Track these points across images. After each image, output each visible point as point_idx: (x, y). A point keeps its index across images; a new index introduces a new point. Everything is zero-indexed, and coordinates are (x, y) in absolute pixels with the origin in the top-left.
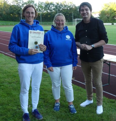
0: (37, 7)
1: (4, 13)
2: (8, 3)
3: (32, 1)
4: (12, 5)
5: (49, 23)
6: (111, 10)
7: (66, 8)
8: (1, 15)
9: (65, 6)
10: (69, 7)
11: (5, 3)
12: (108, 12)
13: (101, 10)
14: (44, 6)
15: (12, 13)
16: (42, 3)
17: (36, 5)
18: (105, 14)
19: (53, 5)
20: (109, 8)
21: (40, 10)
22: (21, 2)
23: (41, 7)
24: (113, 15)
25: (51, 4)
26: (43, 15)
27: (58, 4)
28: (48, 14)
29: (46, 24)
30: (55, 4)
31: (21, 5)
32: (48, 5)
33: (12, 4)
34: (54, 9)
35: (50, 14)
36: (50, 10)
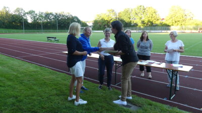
0: (38, 17)
1: (6, 21)
3: (34, 12)
4: (14, 15)
6: (102, 19)
7: (64, 18)
8: (3, 23)
9: (63, 16)
10: (67, 17)
11: (7, 13)
12: (100, 21)
13: (94, 20)
14: (44, 15)
15: (14, 22)
16: (42, 13)
17: (36, 15)
18: (98, 23)
19: (53, 15)
20: (101, 18)
21: (40, 20)
22: (23, 12)
23: (42, 16)
24: (104, 24)
25: (51, 14)
26: (43, 23)
27: (57, 14)
28: (47, 23)
29: (46, 32)
30: (55, 14)
31: (22, 14)
32: (47, 15)
33: (14, 13)
34: (53, 19)
35: (50, 23)
36: (50, 20)
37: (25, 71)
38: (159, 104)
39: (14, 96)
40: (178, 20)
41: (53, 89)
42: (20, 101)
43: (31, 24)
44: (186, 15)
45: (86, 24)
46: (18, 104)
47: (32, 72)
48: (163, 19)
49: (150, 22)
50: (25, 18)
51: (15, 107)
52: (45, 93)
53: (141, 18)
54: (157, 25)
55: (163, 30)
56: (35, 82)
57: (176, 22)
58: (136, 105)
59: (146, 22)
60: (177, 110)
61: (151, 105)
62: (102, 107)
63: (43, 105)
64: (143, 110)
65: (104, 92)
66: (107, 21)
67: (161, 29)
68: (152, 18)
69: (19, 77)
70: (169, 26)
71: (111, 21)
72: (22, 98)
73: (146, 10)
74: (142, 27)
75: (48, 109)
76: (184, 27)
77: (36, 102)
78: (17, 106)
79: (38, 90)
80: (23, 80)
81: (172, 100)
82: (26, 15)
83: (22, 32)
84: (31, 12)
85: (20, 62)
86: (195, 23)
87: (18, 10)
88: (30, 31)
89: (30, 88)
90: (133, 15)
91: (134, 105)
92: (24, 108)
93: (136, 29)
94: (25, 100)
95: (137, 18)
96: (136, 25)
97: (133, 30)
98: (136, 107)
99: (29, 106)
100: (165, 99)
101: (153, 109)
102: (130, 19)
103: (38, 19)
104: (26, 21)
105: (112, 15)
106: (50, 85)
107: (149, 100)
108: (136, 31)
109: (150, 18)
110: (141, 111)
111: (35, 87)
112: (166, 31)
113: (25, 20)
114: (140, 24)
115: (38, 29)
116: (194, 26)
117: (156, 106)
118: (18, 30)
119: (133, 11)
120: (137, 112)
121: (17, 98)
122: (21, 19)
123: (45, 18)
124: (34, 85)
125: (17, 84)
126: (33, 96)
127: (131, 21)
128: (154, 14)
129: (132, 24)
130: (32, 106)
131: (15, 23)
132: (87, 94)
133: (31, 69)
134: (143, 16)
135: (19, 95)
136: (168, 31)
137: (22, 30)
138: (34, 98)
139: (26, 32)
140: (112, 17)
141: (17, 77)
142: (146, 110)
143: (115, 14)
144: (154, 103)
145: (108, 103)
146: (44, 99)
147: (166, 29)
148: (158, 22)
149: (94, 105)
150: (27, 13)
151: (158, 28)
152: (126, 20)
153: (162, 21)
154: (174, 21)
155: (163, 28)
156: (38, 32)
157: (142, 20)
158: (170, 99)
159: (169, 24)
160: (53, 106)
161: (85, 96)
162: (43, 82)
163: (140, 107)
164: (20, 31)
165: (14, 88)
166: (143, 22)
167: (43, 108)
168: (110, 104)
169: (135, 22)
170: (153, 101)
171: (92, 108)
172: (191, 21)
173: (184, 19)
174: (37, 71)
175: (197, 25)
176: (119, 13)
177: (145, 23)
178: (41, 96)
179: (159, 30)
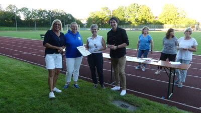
0: (31, 14)
2: (2, 10)
3: (26, 9)
5: (43, 28)
7: (58, 15)
9: (57, 13)
10: (60, 14)
12: (94, 19)
14: (37, 13)
16: (35, 10)
17: (30, 12)
18: (92, 21)
19: (46, 12)
20: (95, 16)
21: (34, 17)
22: (16, 9)
23: (35, 14)
24: (98, 22)
25: (44, 11)
26: (37, 21)
27: (50, 11)
28: (41, 20)
30: (48, 12)
31: (15, 11)
32: (41, 12)
33: (6, 11)
34: (47, 16)
35: (43, 20)
36: (43, 17)
37: (16, 70)
38: (157, 104)
39: (3, 97)
40: (171, 18)
41: (46, 89)
42: (9, 103)
43: (24, 21)
44: (178, 14)
45: (80, 22)
46: (7, 105)
47: (24, 70)
48: (157, 17)
49: (144, 20)
50: (17, 15)
51: (4, 109)
52: (37, 93)
53: (134, 16)
54: (150, 23)
55: (157, 28)
56: (26, 82)
57: (169, 20)
58: (133, 105)
59: (140, 19)
60: (176, 109)
61: (149, 104)
62: (98, 107)
63: (34, 106)
64: (141, 110)
65: (100, 91)
66: (101, 18)
67: (155, 28)
68: (145, 16)
69: (9, 76)
70: (162, 24)
71: (105, 19)
72: (11, 99)
73: (139, 8)
74: (136, 25)
75: (40, 111)
76: (177, 25)
77: (27, 104)
78: (7, 108)
79: (30, 90)
80: (14, 79)
81: (171, 99)
82: (19, 12)
83: (15, 30)
84: (23, 10)
85: (12, 60)
86: (188, 21)
87: (10, 7)
88: (23, 28)
89: (21, 88)
90: (127, 13)
91: (132, 104)
92: (14, 110)
93: (130, 27)
94: (15, 101)
95: (130, 16)
96: (130, 23)
97: (127, 28)
98: (133, 107)
99: (20, 108)
100: (162, 98)
101: (151, 109)
102: (124, 16)
103: (31, 16)
104: (19, 18)
105: (106, 13)
106: (43, 84)
107: (146, 99)
108: (130, 29)
109: (144, 16)
110: (139, 111)
111: (27, 87)
112: (159, 29)
113: (17, 17)
114: (133, 22)
115: (31, 27)
116: (187, 24)
117: (154, 105)
118: (11, 28)
119: (127, 9)
120: (135, 112)
121: (6, 99)
122: (14, 17)
123: (38, 15)
124: (26, 84)
125: (7, 84)
126: (24, 96)
127: (125, 19)
128: (148, 12)
129: (126, 22)
130: (22, 107)
131: (7, 20)
132: (82, 94)
133: (23, 67)
134: (137, 14)
135: (9, 95)
136: (161, 29)
137: (15, 28)
138: (25, 98)
139: (18, 30)
140: (106, 15)
141: (7, 76)
142: (144, 111)
143: (109, 12)
144: (152, 102)
145: (104, 103)
146: (36, 100)
147: (159, 28)
148: (151, 21)
149: (90, 106)
150: (20, 10)
151: (152, 26)
152: (120, 17)
153: (155, 19)
154: (167, 20)
155: (156, 26)
156: (32, 30)
157: (136, 18)
158: (168, 98)
159: (163, 22)
160: (46, 107)
161: (80, 96)
162: (35, 81)
163: (138, 106)
164: (13, 28)
165: (4, 88)
166: (137, 20)
167: (34, 109)
168: (106, 104)
169: (129, 20)
170: (151, 100)
171: (87, 109)
172: (184, 19)
173: (176, 17)
174: (29, 70)
175: (190, 23)
176: (113, 11)
177: (138, 21)
178: (33, 97)
179: (152, 28)
